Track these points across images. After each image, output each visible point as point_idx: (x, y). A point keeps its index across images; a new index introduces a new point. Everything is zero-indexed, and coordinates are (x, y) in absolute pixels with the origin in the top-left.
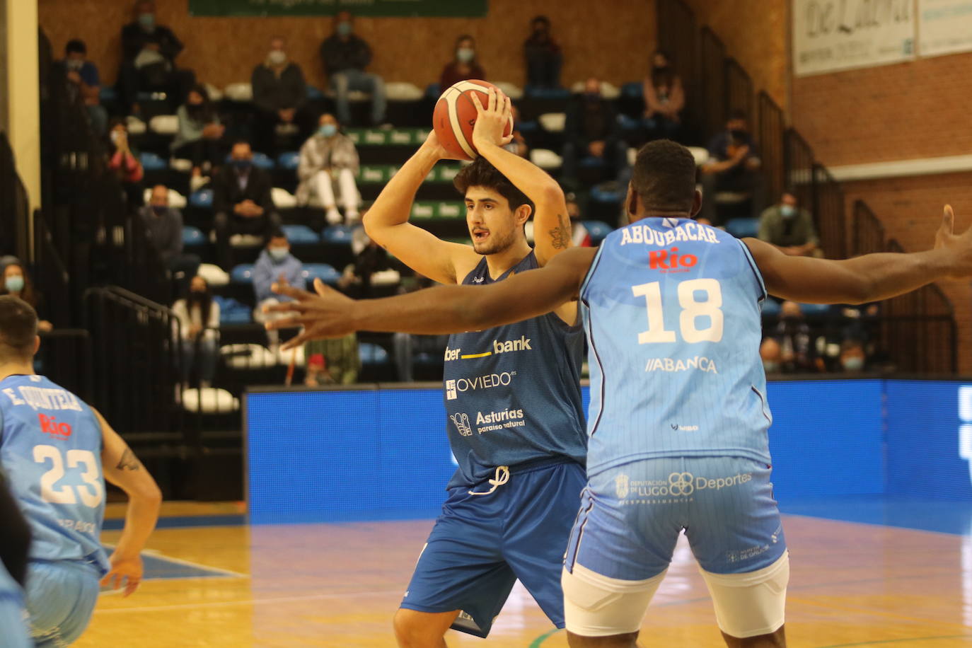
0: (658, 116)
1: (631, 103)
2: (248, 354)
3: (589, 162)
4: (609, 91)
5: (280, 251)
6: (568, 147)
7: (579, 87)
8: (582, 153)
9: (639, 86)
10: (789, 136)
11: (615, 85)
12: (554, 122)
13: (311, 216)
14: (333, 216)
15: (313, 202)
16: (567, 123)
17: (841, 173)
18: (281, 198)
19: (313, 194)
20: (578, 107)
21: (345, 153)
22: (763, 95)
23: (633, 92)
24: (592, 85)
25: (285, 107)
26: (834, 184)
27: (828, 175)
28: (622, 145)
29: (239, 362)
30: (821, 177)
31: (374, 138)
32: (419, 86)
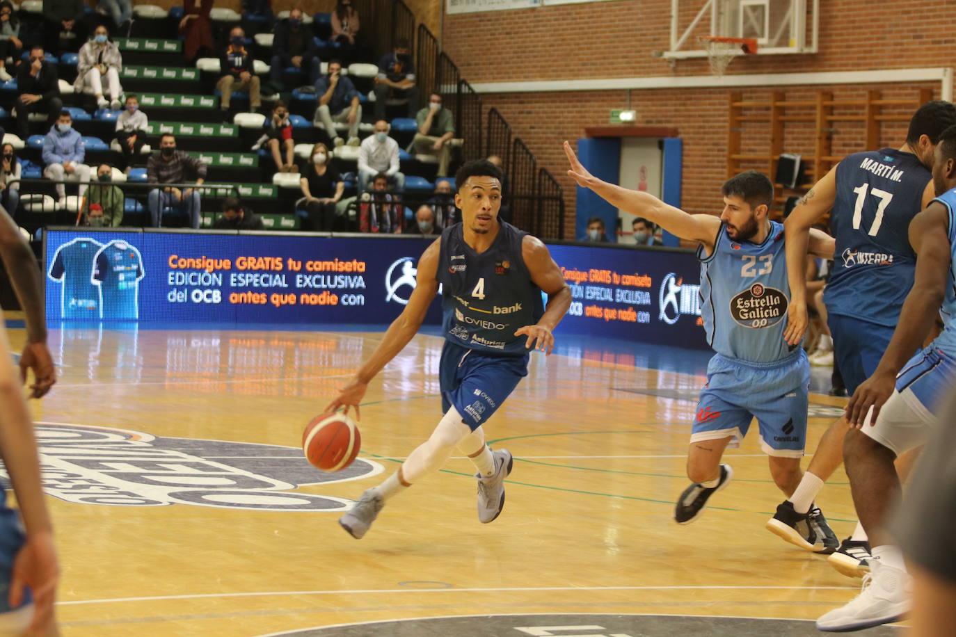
0: (342, 38)
1: (321, 28)
2: (41, 201)
3: (290, 70)
4: (307, 19)
5: (65, 126)
6: (275, 59)
7: (285, 14)
8: (286, 63)
9: (328, 16)
10: (441, 58)
11: (309, 15)
12: (265, 39)
13: (85, 100)
14: (102, 101)
15: (88, 90)
16: (275, 40)
17: (479, 87)
18: (64, 86)
19: (87, 84)
20: (286, 30)
21: (113, 55)
22: (422, 26)
23: (323, 20)
24: (296, 13)
25: (67, 20)
26: (474, 95)
27: (470, 88)
28: (316, 59)
29: (37, 207)
30: (465, 89)
31: (132, 45)
32: (164, 8)
